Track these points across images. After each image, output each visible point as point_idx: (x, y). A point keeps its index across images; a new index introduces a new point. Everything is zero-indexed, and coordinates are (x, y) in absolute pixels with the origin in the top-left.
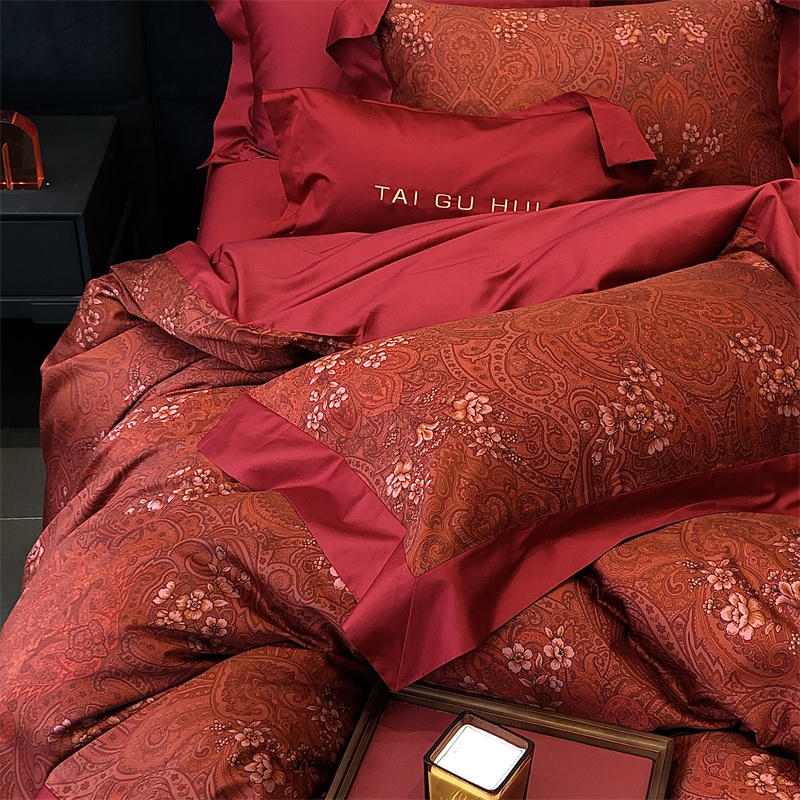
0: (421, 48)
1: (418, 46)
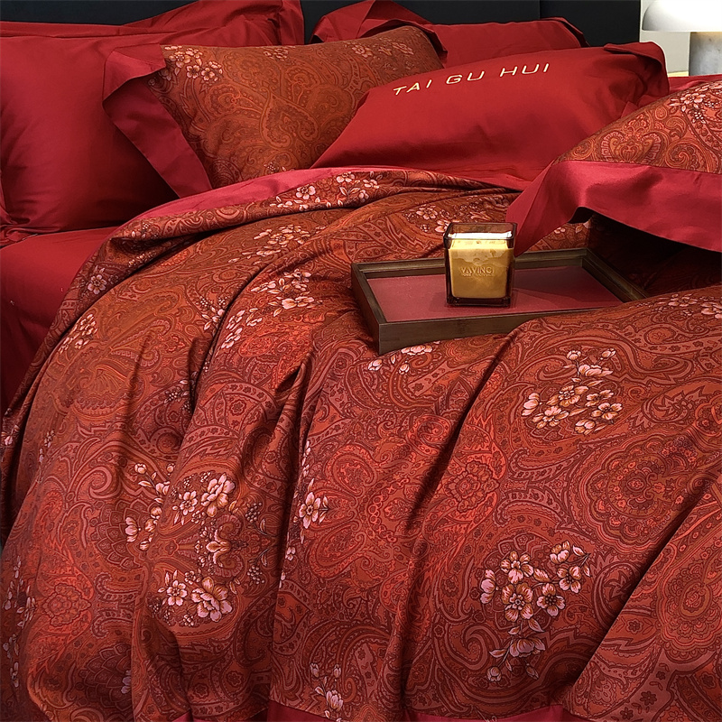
0: (212, 75)
1: (207, 74)
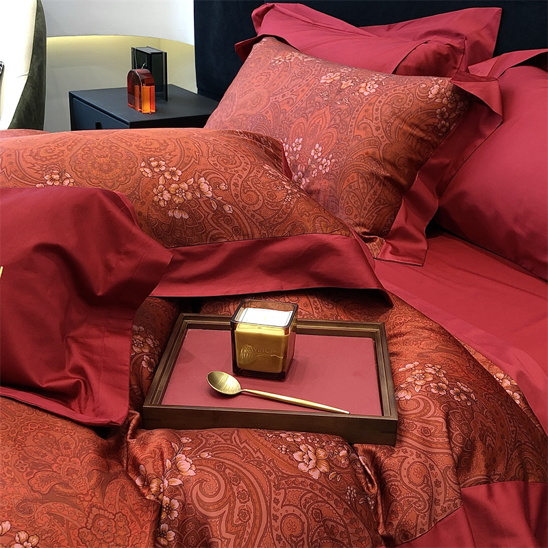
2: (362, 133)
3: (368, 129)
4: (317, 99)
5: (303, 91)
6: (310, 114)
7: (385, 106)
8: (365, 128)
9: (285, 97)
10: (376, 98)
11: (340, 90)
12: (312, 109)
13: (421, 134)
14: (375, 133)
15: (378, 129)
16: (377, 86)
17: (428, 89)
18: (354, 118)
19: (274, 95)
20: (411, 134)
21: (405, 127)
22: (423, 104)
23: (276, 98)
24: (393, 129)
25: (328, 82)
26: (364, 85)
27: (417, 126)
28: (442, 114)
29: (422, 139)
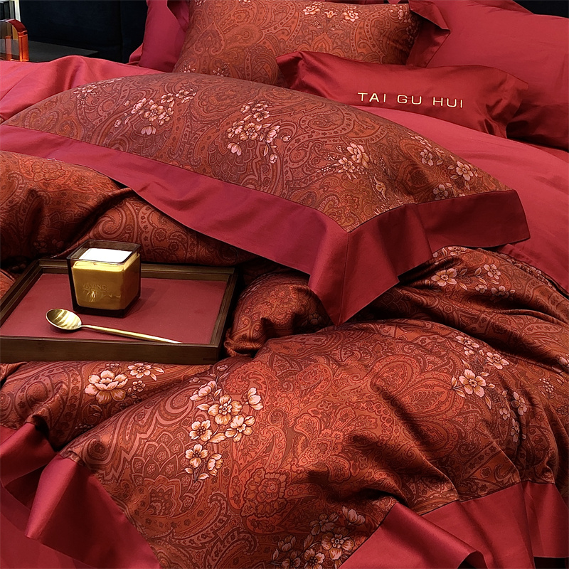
2: (364, 50)
3: (367, 47)
4: (311, 28)
5: (293, 23)
6: (310, 41)
7: (373, 29)
8: (364, 47)
9: (278, 30)
10: (362, 23)
11: (328, 20)
12: (310, 36)
13: (401, 47)
14: (374, 49)
15: (374, 46)
16: (357, 14)
17: (396, 13)
18: (352, 40)
19: (264, 28)
20: (396, 48)
21: (391, 43)
22: (397, 25)
23: (268, 31)
24: (384, 45)
25: (312, 13)
26: (345, 14)
27: (397, 41)
28: (409, 30)
29: (401, 50)
